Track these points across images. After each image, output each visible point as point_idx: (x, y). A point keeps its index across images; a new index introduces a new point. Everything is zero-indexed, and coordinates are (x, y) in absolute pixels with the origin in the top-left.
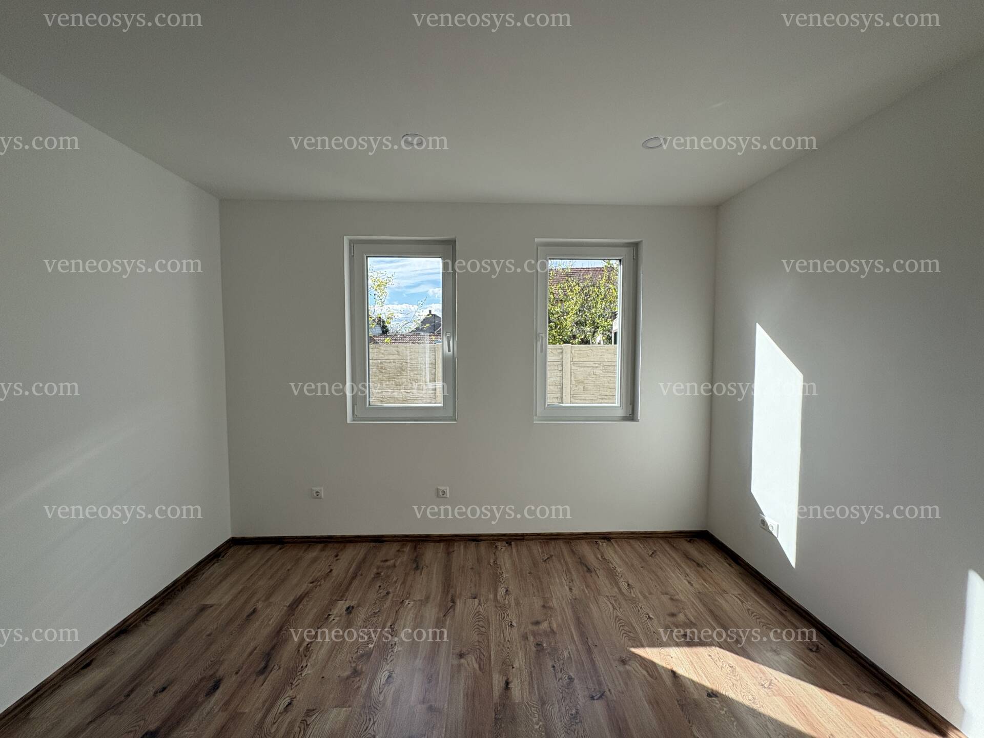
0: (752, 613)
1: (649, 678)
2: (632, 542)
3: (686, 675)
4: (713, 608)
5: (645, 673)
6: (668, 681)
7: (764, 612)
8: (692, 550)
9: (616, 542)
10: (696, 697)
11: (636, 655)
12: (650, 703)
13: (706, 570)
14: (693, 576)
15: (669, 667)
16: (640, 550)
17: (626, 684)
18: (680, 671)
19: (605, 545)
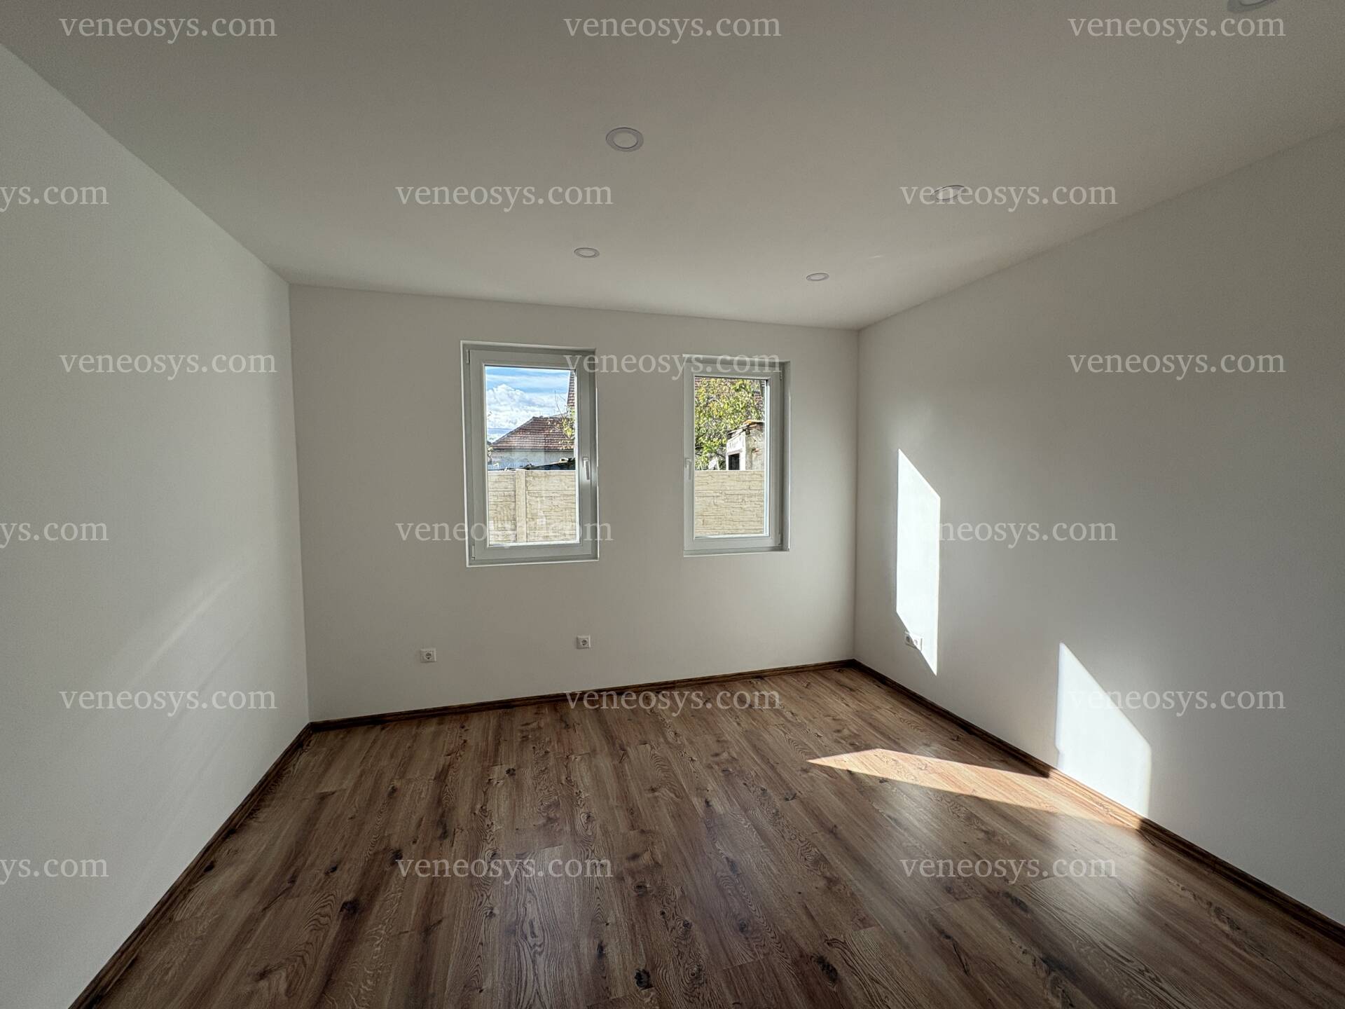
0: (904, 720)
1: (830, 778)
2: (785, 677)
3: (860, 771)
4: (871, 721)
5: (826, 776)
6: (846, 778)
7: (913, 718)
8: (843, 679)
9: (770, 679)
10: (871, 784)
11: (814, 765)
12: (835, 794)
13: (859, 693)
14: (849, 700)
15: (845, 769)
16: (794, 684)
17: (813, 786)
18: (854, 770)
19: (759, 683)
